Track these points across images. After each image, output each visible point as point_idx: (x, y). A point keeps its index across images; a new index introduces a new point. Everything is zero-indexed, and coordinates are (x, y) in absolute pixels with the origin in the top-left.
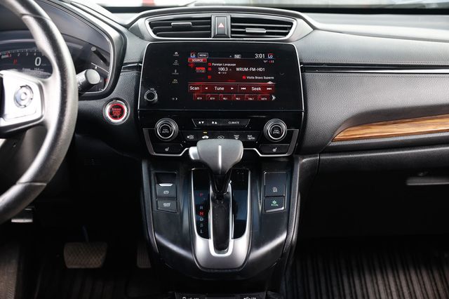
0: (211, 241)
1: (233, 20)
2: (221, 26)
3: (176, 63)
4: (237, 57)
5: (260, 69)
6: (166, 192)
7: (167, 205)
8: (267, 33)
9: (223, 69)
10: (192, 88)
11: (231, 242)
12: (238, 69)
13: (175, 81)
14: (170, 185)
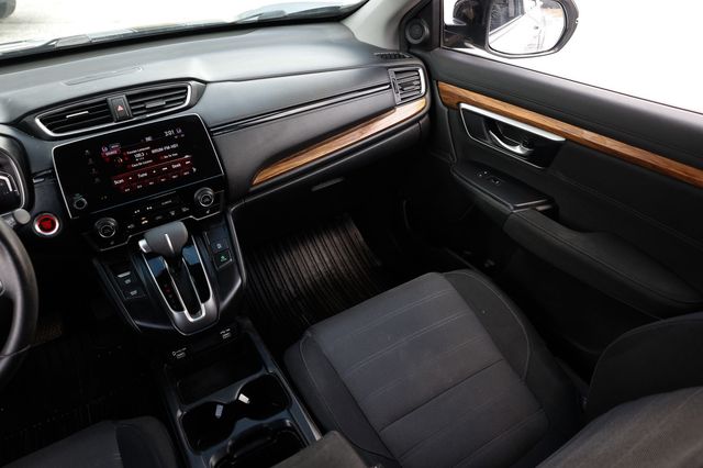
0: (186, 312)
1: (129, 97)
2: (120, 108)
3: (91, 161)
4: (149, 139)
5: (174, 146)
6: (128, 281)
7: (134, 293)
8: (167, 103)
9: (139, 155)
10: (116, 183)
11: (202, 306)
12: (153, 152)
13: (97, 180)
14: (128, 273)
